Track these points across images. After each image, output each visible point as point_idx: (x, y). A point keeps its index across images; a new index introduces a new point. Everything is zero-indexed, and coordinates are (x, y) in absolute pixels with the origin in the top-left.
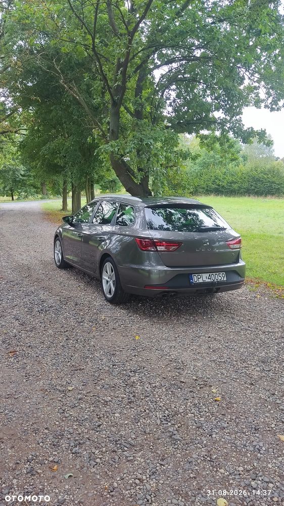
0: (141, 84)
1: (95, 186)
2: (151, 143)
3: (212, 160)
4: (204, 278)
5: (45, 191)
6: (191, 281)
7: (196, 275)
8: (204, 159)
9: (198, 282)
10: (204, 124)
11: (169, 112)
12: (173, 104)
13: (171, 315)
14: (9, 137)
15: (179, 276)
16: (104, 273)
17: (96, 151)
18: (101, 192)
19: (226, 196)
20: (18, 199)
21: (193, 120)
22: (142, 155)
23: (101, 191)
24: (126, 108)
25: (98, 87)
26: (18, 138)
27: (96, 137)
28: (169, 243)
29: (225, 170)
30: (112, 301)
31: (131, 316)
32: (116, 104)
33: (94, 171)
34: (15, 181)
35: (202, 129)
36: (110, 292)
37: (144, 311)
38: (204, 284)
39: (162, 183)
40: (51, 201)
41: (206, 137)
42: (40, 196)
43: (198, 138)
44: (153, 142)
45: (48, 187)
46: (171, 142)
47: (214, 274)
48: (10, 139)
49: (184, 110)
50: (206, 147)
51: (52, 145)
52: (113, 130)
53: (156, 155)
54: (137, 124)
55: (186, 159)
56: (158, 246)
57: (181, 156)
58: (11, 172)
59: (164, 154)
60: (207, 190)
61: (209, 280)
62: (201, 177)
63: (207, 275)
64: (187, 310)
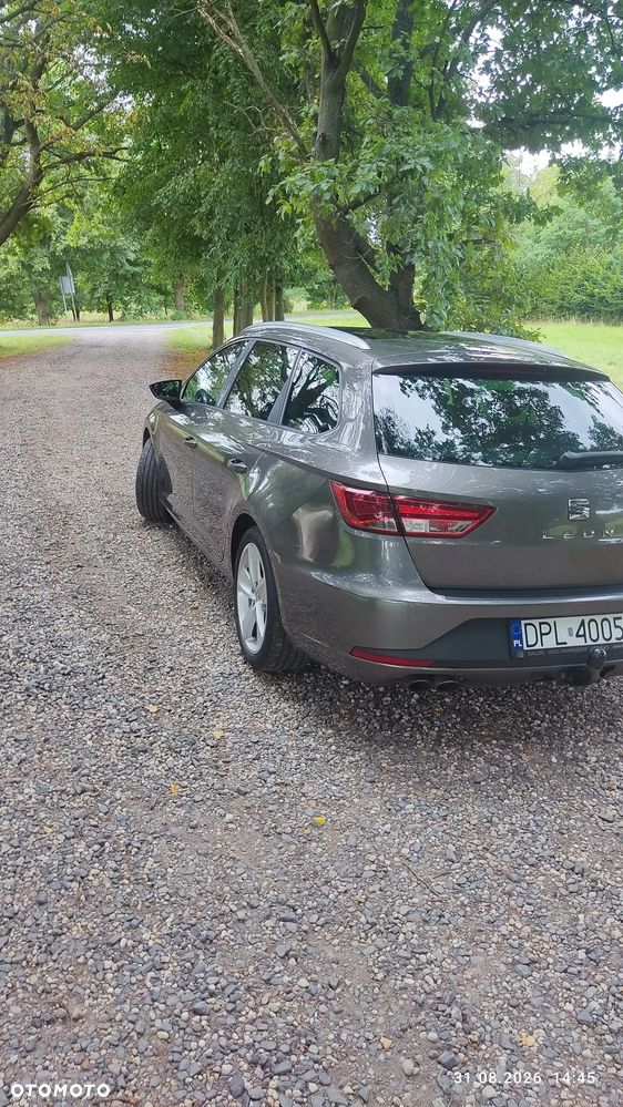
0: (410, 9)
1: (287, 292)
2: (423, 168)
3: (580, 231)
4: (564, 634)
5: (181, 302)
6: (516, 642)
7: (536, 622)
8: (560, 228)
9: (538, 646)
10: (575, 125)
11: (481, 88)
12: (493, 66)
13: (439, 737)
14: (95, 167)
15: (475, 625)
16: (242, 571)
17: (271, 192)
18: (310, 307)
19: (607, 322)
20: (123, 319)
21: (546, 112)
22: (398, 205)
23: (310, 303)
24: (365, 78)
25: (293, 20)
26: (116, 169)
27: (281, 157)
28: (449, 508)
29: (610, 258)
30: (258, 664)
31: (306, 734)
32: (338, 62)
33: (283, 254)
34: (115, 276)
35: (569, 137)
36: (255, 634)
37: (352, 713)
38: (562, 654)
39: (448, 286)
40: (193, 324)
41: (576, 164)
42: (171, 312)
43: (555, 165)
44: (429, 166)
45: (188, 290)
46: (480, 171)
47: (599, 618)
48: (97, 173)
49: (523, 83)
50: (575, 193)
51: (181, 184)
52: (323, 136)
53: (437, 205)
54: (390, 114)
55: (518, 221)
56: (405, 516)
57: (506, 212)
58: (106, 256)
59: (462, 203)
60: (561, 308)
61: (580, 642)
62: (550, 273)
63: (575, 622)
64: (495, 717)
